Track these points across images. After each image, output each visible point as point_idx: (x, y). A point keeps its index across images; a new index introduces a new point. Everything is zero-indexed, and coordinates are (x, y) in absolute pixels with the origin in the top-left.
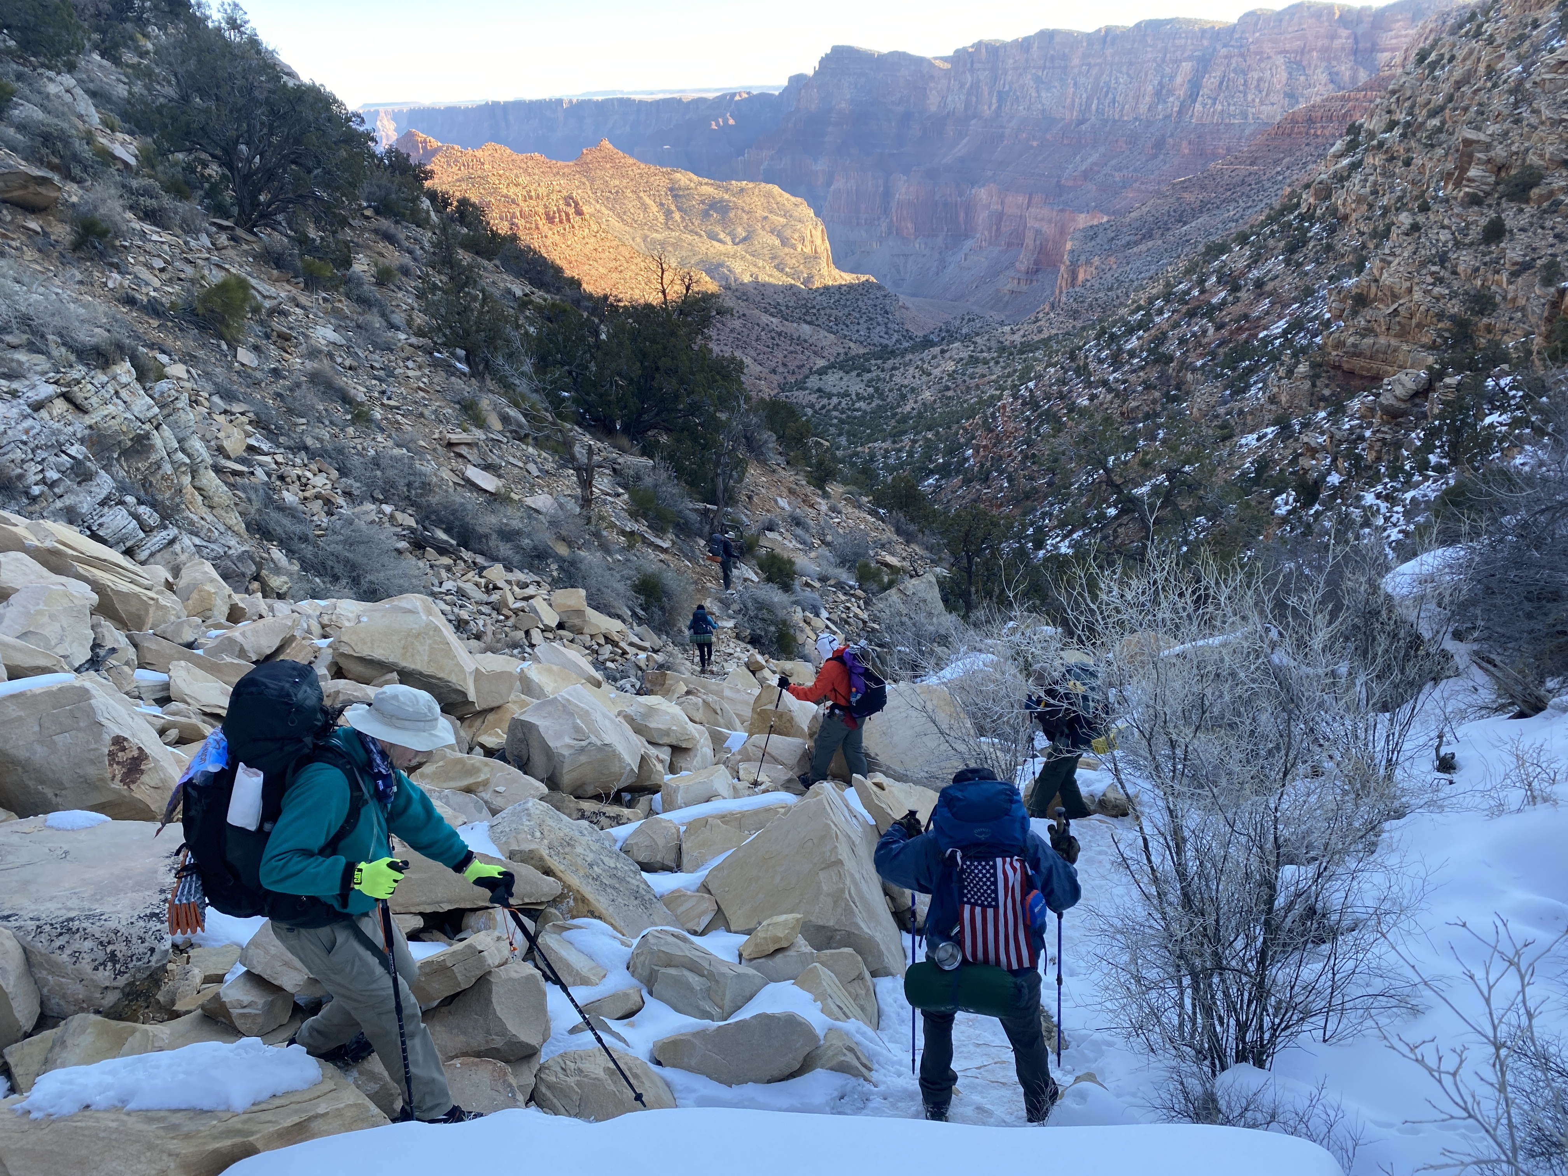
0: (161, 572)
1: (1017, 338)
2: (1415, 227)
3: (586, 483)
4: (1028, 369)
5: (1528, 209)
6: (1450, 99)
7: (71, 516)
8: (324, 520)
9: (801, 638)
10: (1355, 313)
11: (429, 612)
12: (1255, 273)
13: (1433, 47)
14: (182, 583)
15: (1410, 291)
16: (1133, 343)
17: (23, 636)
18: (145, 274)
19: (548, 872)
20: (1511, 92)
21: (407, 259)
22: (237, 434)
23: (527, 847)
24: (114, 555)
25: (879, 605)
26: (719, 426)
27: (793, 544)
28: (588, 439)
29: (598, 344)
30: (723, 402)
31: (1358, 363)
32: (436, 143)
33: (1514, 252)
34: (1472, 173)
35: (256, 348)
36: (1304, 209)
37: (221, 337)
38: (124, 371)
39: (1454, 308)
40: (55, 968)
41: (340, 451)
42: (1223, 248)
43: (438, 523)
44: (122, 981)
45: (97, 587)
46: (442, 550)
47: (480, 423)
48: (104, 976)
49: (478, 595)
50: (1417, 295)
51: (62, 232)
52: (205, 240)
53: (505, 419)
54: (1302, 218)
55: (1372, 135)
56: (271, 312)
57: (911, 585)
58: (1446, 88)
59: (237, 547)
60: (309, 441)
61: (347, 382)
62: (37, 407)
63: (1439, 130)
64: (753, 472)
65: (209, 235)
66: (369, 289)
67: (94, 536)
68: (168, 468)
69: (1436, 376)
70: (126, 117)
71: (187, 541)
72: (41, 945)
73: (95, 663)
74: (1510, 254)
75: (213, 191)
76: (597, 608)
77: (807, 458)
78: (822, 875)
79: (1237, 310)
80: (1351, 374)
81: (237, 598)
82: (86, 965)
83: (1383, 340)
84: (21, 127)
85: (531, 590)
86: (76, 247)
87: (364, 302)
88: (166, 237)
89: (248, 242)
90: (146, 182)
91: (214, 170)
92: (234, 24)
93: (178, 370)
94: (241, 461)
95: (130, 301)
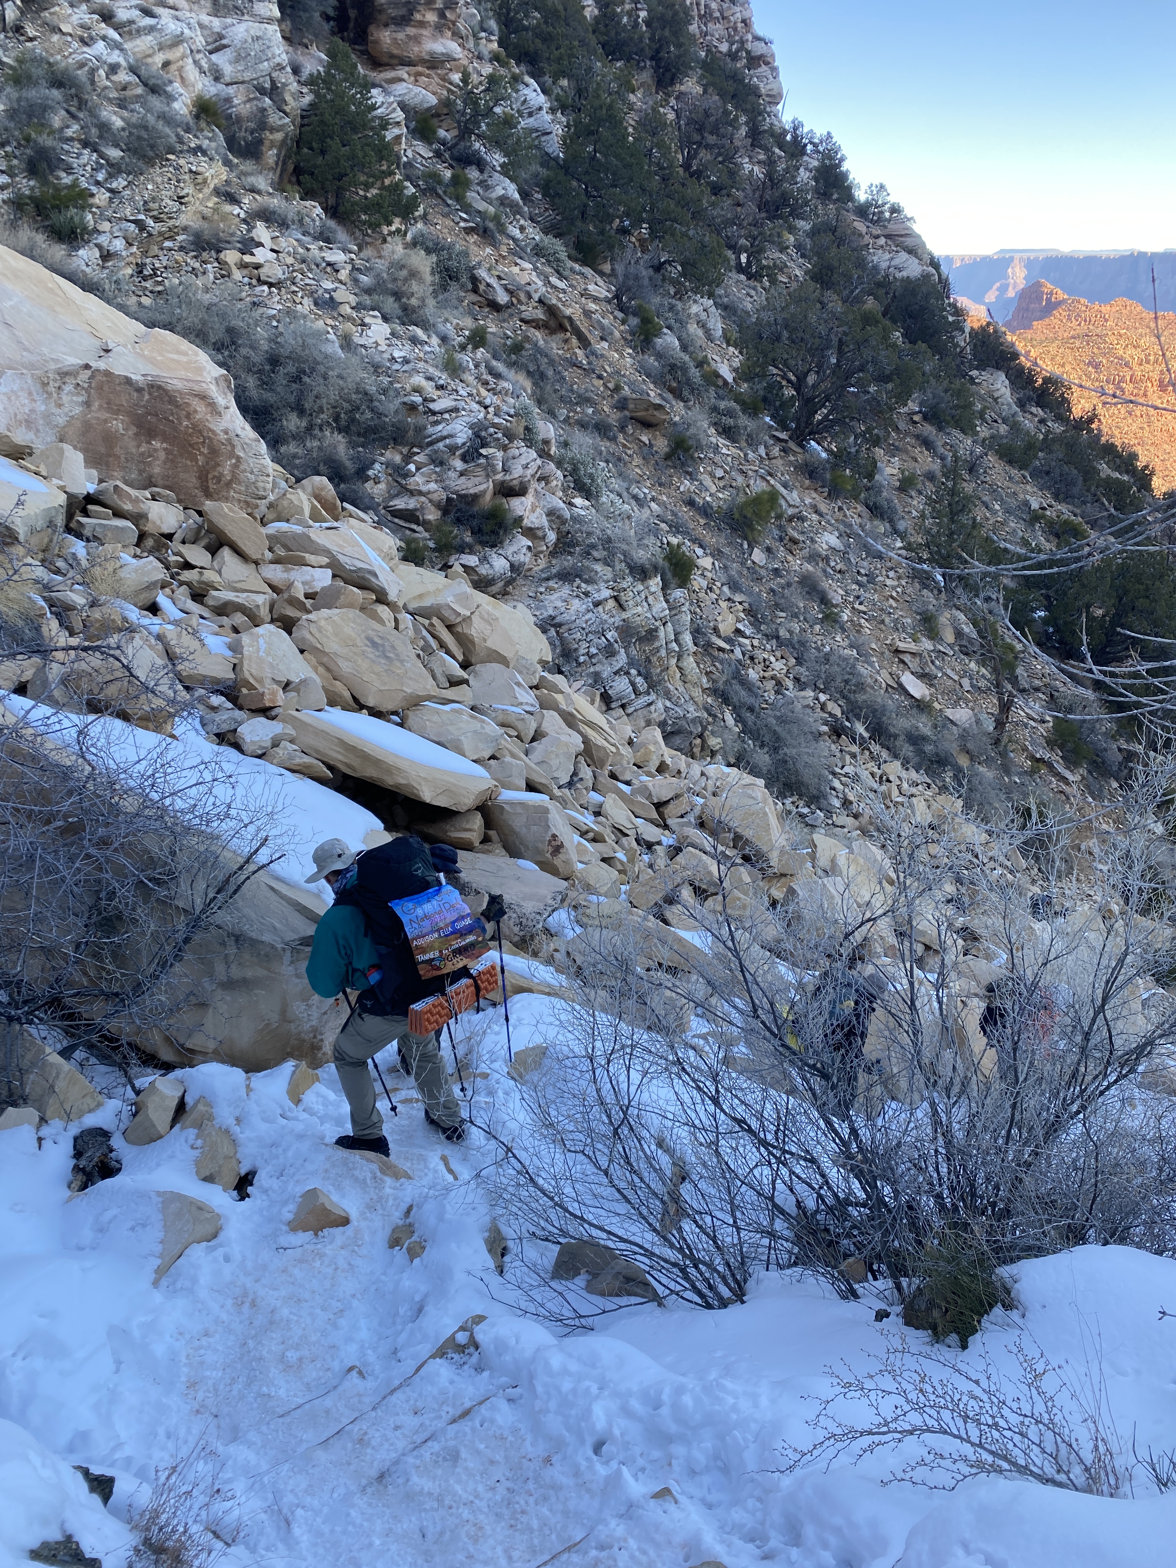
3: (1007, 706)
8: (771, 696)
11: (765, 802)
14: (638, 739)
17: (540, 763)
18: (707, 482)
21: (936, 465)
22: (731, 618)
24: (601, 720)
28: (1039, 660)
32: (1061, 295)
35: (769, 550)
37: (746, 538)
41: (803, 643)
43: (859, 716)
45: (586, 741)
46: (855, 740)
47: (933, 634)
51: (662, 445)
52: (762, 451)
53: (959, 634)
56: (790, 519)
59: (693, 712)
60: (783, 633)
61: (831, 584)
62: (597, 604)
65: (766, 447)
66: (889, 494)
67: (605, 695)
68: (663, 653)
70: (742, 331)
71: (660, 705)
73: (570, 785)
75: (784, 408)
81: (668, 756)
84: (660, 356)
85: (918, 790)
86: (668, 457)
87: (877, 509)
88: (732, 450)
89: (795, 453)
93: (706, 562)
94: (728, 640)
95: (691, 503)
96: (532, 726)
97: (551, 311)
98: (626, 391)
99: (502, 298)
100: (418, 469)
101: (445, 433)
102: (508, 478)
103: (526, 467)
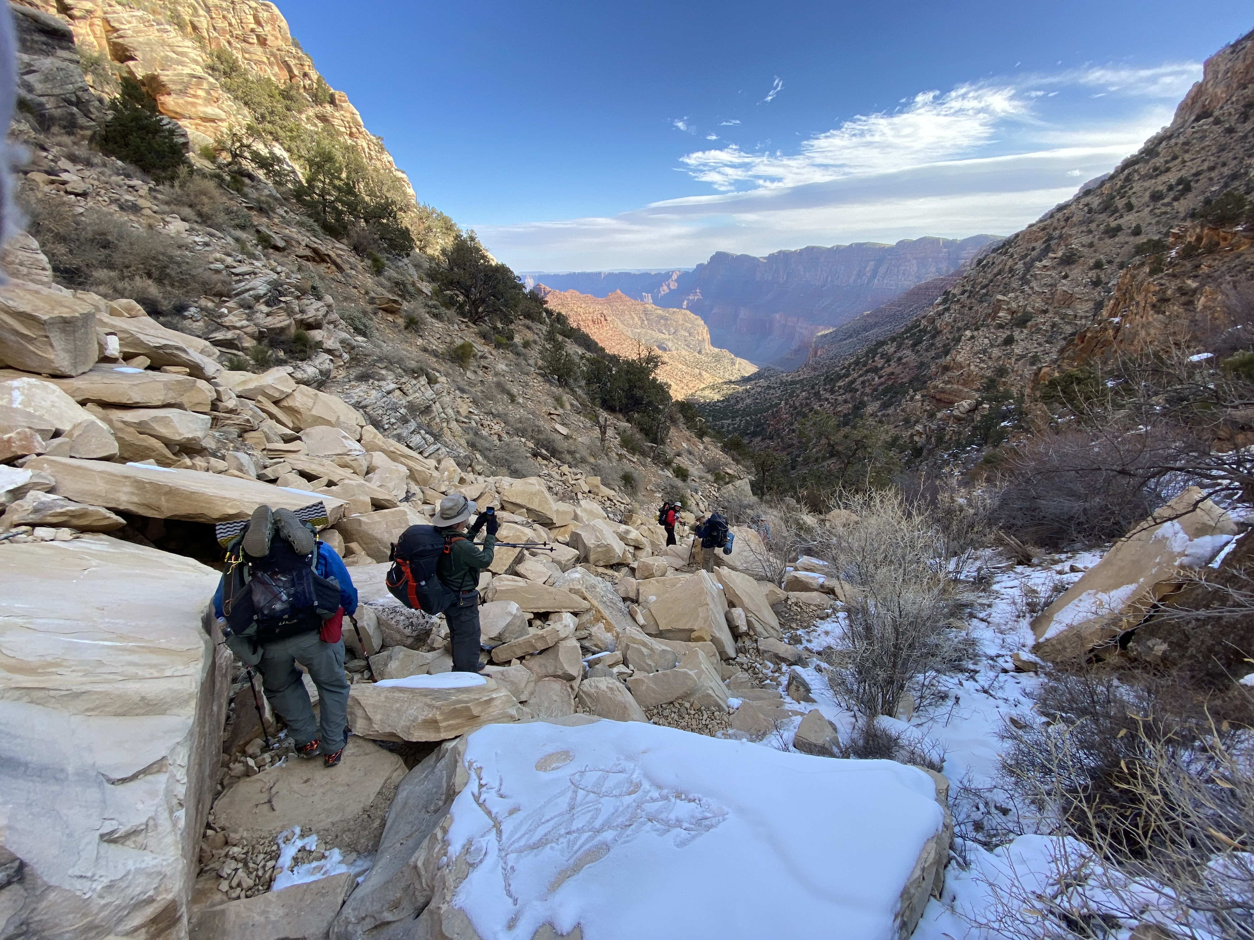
0: (432, 463)
1: (789, 378)
2: (973, 337)
3: (604, 433)
4: (794, 392)
5: (1025, 331)
6: (991, 281)
7: (399, 438)
8: (497, 442)
9: (689, 502)
10: (943, 374)
11: (540, 485)
12: (898, 355)
13: (985, 258)
14: (441, 467)
15: (969, 365)
16: (841, 383)
17: (380, 486)
18: (432, 340)
19: (585, 599)
20: (1020, 279)
21: (536, 338)
22: (465, 406)
23: (577, 587)
24: (415, 454)
25: (723, 491)
26: (659, 411)
27: (687, 463)
28: (605, 414)
29: (611, 376)
30: (662, 402)
31: (943, 396)
32: (548, 289)
33: (1018, 350)
34: (1000, 314)
35: (475, 372)
36: (922, 327)
37: (461, 366)
38: (423, 380)
39: (989, 373)
40: (389, 626)
41: (505, 415)
42: (883, 343)
43: (543, 446)
44: (415, 634)
45: (410, 469)
46: (544, 458)
47: (562, 406)
48: (408, 631)
49: (557, 477)
50: (972, 367)
51: (401, 321)
52: (456, 327)
53: (572, 405)
54: (920, 331)
55: (954, 295)
56: (481, 357)
57: (738, 483)
58: (990, 276)
59: (463, 453)
60: (493, 411)
61: (509, 386)
62: (389, 393)
63: (986, 294)
64: (673, 431)
65: (458, 325)
66: (521, 349)
67: (408, 446)
68: (438, 420)
69: (979, 404)
70: (428, 275)
71: (444, 450)
72: (384, 617)
73: (407, 499)
74: (1016, 351)
75: (461, 306)
76: (605, 485)
77: (696, 426)
78: (700, 609)
79: (888, 370)
80: (939, 400)
81: (463, 474)
82: (401, 626)
83: (955, 386)
84: (389, 279)
85: (579, 476)
86: (406, 328)
87: (518, 354)
88: (441, 325)
89: (473, 328)
90: (435, 302)
91: (461, 298)
92: (472, 239)
93: (443, 379)
94: (466, 417)
95: (425, 350)
96: (365, 465)
97: (315, 251)
98: (373, 294)
99: (281, 244)
100: (230, 312)
101: (248, 287)
102: (305, 317)
103: (317, 310)
